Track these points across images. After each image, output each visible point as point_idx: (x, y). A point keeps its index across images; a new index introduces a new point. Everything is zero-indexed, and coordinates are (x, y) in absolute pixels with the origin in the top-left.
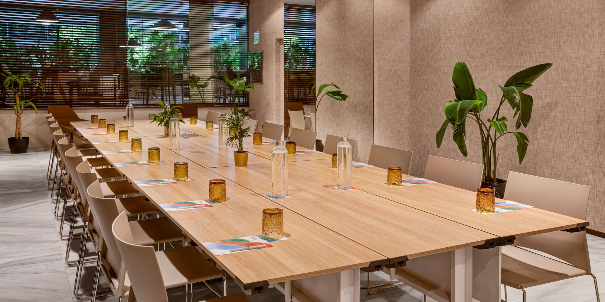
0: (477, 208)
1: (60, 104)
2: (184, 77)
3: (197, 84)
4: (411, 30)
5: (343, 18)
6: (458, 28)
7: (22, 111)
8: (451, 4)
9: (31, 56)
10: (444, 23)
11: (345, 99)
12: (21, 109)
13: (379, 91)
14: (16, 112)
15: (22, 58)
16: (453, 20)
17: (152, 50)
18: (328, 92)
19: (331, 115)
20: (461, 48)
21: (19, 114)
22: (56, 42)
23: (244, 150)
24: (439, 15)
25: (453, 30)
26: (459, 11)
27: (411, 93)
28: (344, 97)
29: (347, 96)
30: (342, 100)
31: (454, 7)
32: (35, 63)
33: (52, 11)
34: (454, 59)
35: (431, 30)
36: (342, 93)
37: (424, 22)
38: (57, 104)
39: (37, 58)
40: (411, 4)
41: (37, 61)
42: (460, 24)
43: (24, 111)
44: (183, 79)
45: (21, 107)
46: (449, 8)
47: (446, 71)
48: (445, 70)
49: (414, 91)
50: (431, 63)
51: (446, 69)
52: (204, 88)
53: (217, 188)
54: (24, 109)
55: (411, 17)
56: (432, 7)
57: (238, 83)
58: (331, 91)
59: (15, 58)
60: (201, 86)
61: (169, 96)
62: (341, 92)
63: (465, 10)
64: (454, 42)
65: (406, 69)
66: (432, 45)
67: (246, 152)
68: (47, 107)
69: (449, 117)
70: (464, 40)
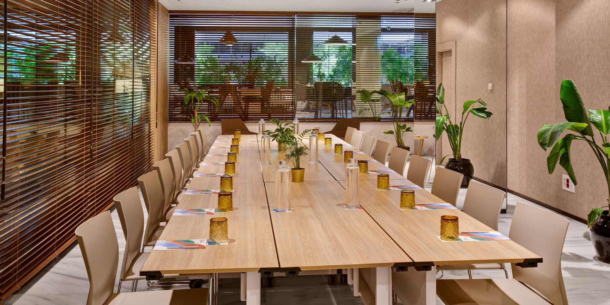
0: (441, 234)
1: (234, 118)
2: (352, 92)
3: (369, 98)
4: (557, 41)
5: (495, 29)
6: (601, 38)
7: (199, 124)
8: (595, 11)
9: (230, 72)
10: (587, 32)
11: (490, 116)
12: (198, 122)
13: (527, 109)
14: (195, 125)
15: (222, 74)
16: (596, 29)
17: (338, 63)
18: (474, 109)
19: (484, 133)
20: (605, 61)
21: (197, 126)
22: (249, 59)
23: (301, 167)
24: (583, 24)
25: (596, 40)
26: (602, 18)
27: (557, 111)
28: (489, 114)
29: (492, 114)
30: (485, 118)
31: (598, 15)
32: (233, 79)
33: (232, 32)
34: (598, 74)
35: (575, 41)
36: (486, 111)
37: (568, 32)
38: (231, 118)
39: (235, 75)
40: (556, 13)
41: (235, 77)
42: (603, 34)
43: (201, 124)
44: (351, 94)
45: (198, 120)
46: (593, 16)
47: (590, 87)
48: (588, 86)
49: (560, 108)
50: (575, 78)
51: (590, 84)
52: (376, 103)
53: (226, 200)
54: (201, 122)
55: (556, 27)
56: (576, 15)
57: (397, 98)
58: (475, 108)
59: (216, 74)
60: (373, 101)
61: (346, 110)
62: (486, 109)
63: (608, 18)
64: (597, 54)
65: (552, 84)
66: (576, 57)
67: (303, 169)
68: (221, 120)
69: (540, 141)
70: (608, 51)
